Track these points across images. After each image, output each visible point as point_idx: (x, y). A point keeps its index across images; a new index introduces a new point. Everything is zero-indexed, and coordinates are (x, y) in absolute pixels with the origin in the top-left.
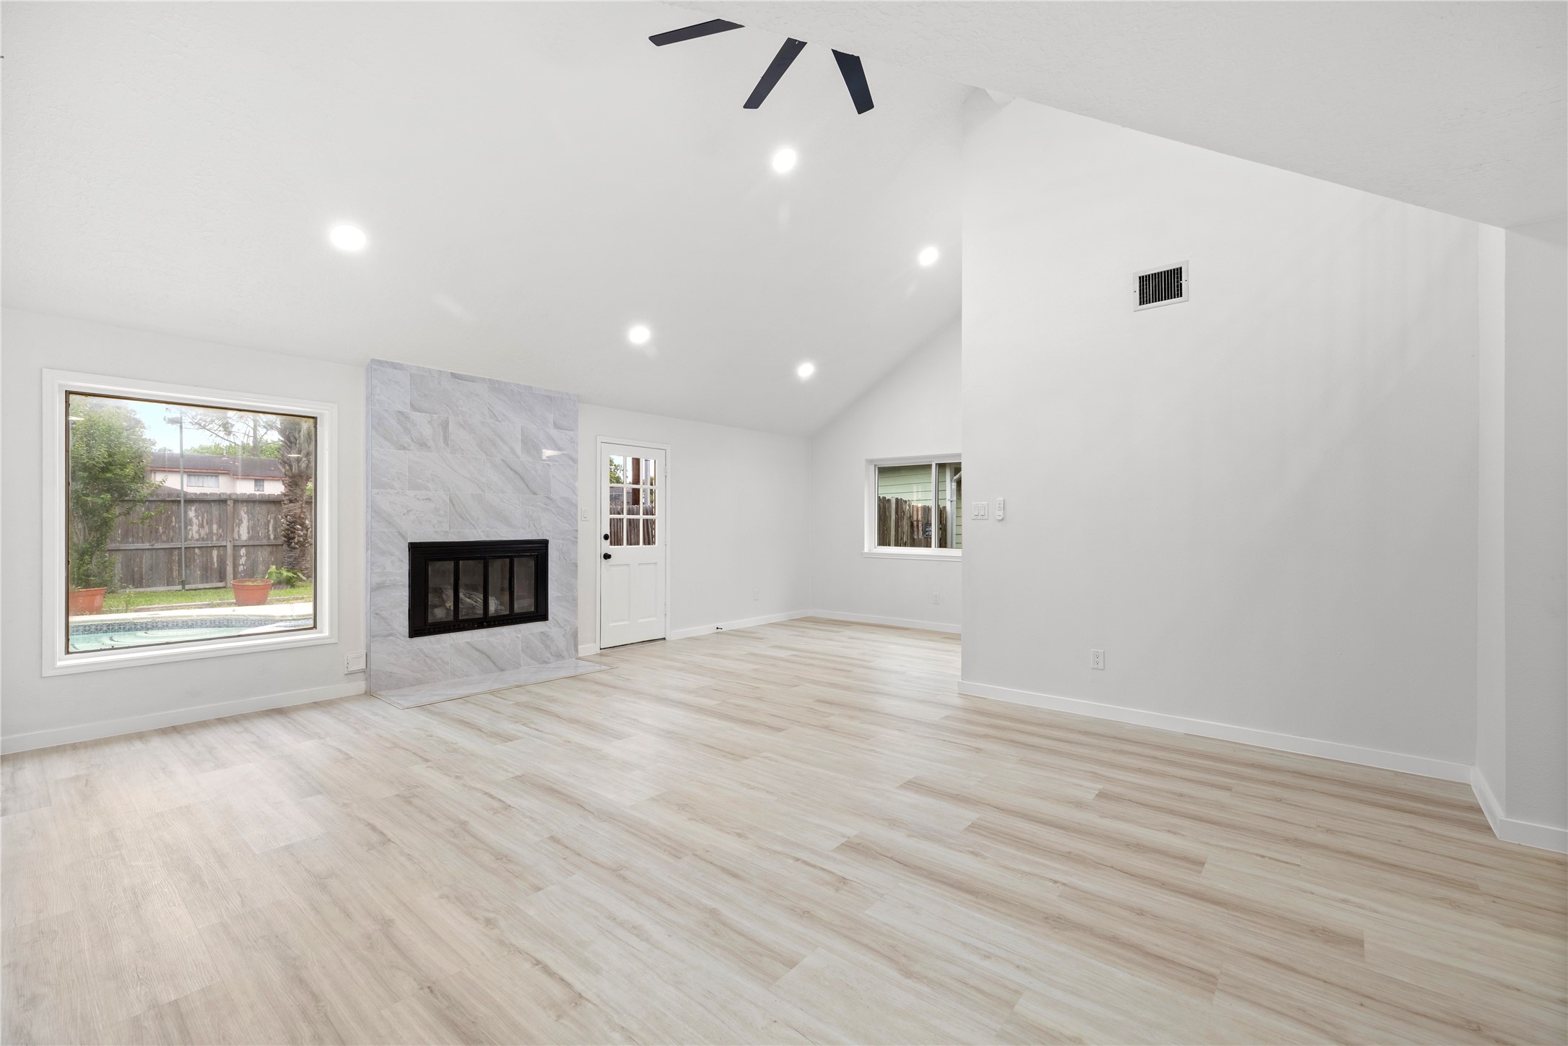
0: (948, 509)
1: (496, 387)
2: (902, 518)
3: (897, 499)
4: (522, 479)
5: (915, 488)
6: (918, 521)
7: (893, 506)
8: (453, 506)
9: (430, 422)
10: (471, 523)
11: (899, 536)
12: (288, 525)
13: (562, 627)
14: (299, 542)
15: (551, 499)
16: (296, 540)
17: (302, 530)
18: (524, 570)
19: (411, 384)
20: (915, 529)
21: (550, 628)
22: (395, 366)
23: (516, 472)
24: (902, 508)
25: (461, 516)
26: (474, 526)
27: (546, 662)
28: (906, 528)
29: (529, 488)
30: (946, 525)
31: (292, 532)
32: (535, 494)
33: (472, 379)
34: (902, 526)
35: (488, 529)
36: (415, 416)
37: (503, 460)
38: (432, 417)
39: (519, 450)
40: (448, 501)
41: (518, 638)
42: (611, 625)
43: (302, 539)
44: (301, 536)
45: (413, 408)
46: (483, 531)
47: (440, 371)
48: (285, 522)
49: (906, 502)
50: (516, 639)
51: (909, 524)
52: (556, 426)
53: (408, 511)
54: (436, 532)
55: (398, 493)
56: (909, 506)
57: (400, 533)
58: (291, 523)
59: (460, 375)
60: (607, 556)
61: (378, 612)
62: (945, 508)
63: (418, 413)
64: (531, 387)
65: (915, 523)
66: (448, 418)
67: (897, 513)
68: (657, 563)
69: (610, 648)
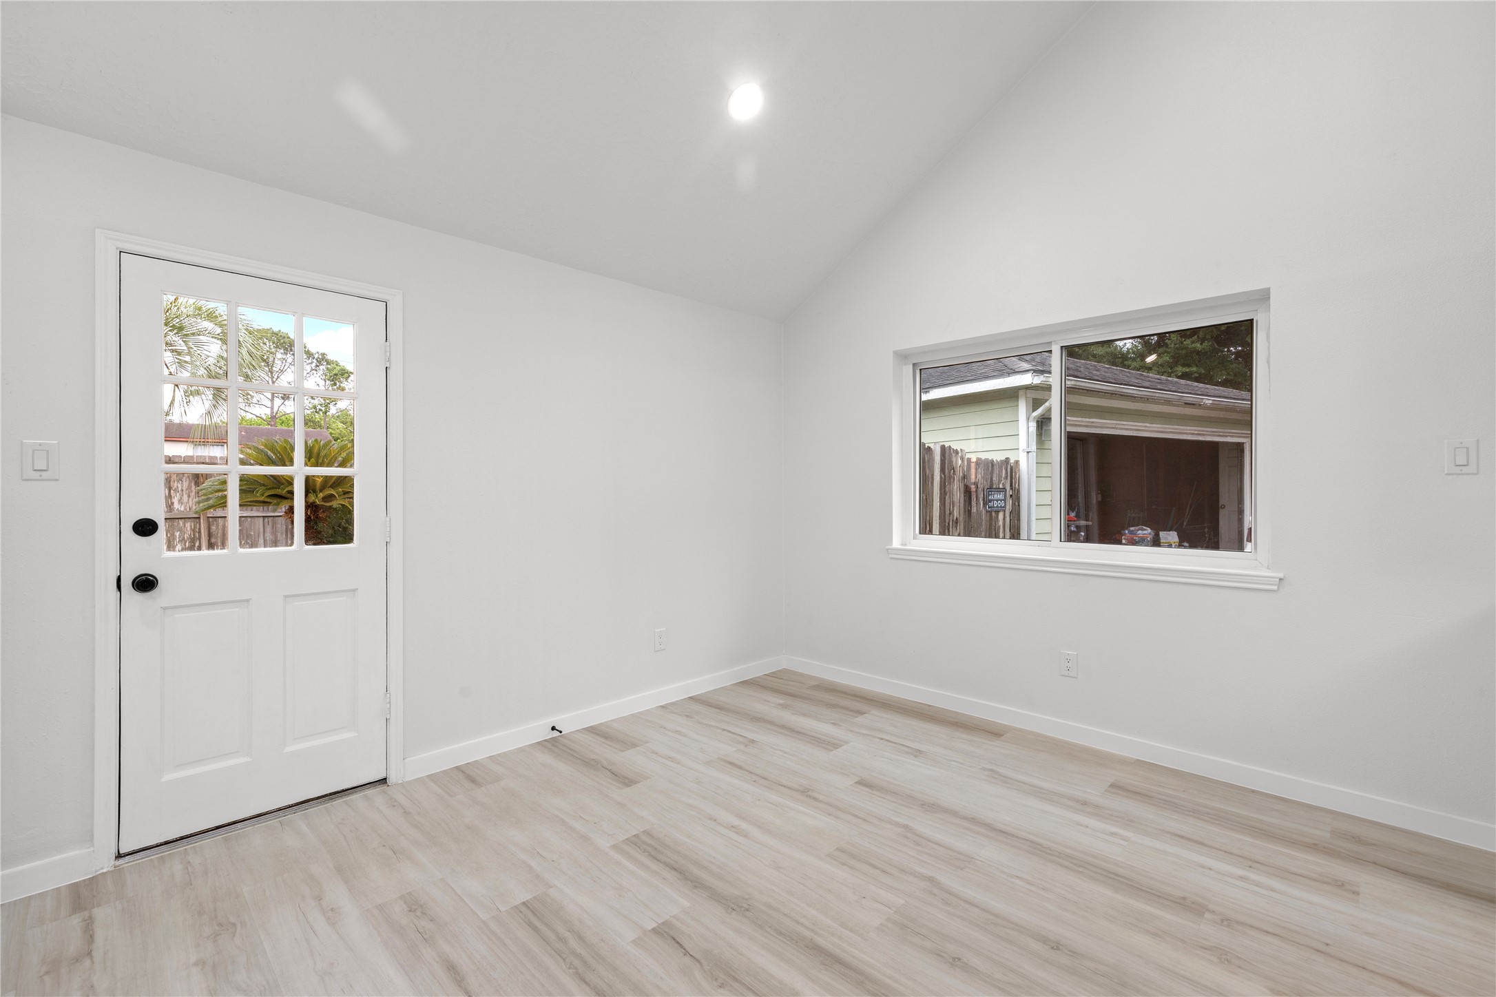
0: (1023, 465)
2: (951, 478)
3: (943, 448)
5: (972, 433)
6: (976, 484)
7: (937, 458)
11: (947, 508)
20: (974, 497)
24: (951, 462)
28: (957, 495)
30: (1018, 491)
34: (951, 493)
49: (956, 452)
51: (962, 490)
56: (962, 459)
62: (1017, 462)
65: (973, 487)
67: (942, 470)
68: (355, 590)
69: (161, 845)
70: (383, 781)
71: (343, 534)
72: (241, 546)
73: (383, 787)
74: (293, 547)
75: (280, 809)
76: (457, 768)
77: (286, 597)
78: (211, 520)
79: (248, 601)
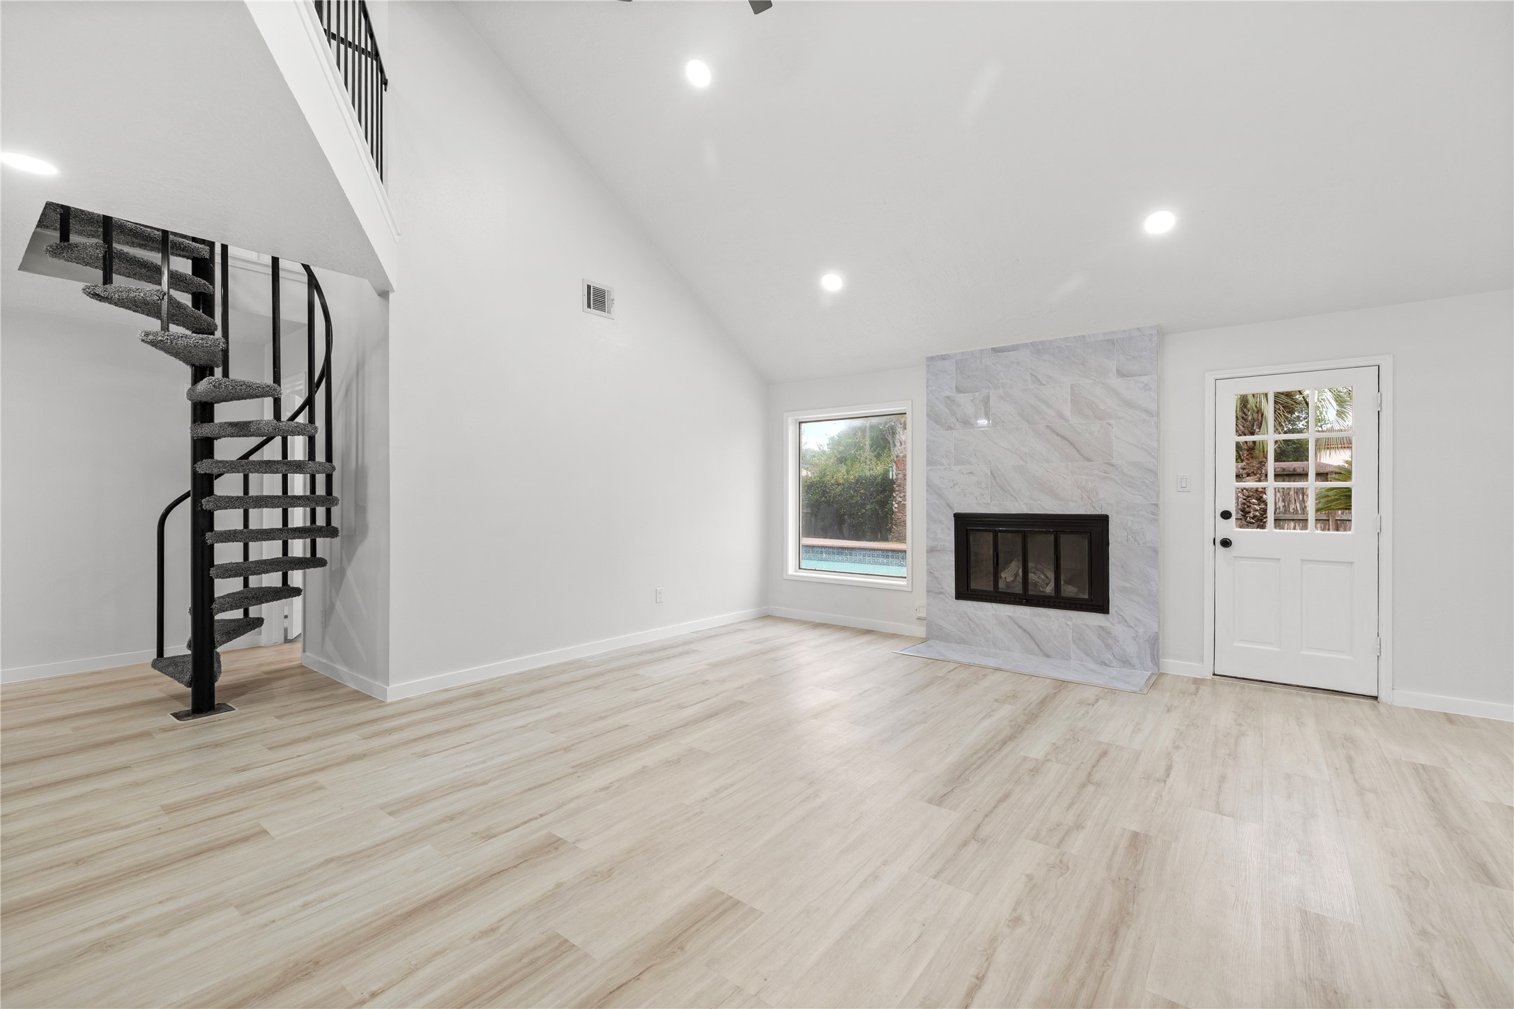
1: (1038, 349)
4: (1071, 443)
8: (994, 478)
9: (972, 401)
10: (1012, 495)
12: (1245, 499)
13: (1131, 627)
14: (1254, 517)
15: (1113, 466)
16: (1251, 515)
17: (1259, 505)
18: (1075, 549)
19: (956, 370)
21: (1113, 625)
22: (943, 358)
23: (1064, 438)
25: (1002, 489)
26: (1015, 498)
27: (1106, 664)
29: (1082, 455)
31: (1248, 507)
32: (1089, 460)
33: (1014, 348)
35: (1031, 502)
36: (961, 398)
37: (1048, 426)
38: (974, 395)
39: (1067, 412)
40: (989, 474)
41: (1068, 625)
42: (1235, 644)
43: (1257, 514)
44: (1257, 510)
45: (958, 390)
46: (1026, 504)
47: (982, 350)
48: (1241, 496)
50: (1065, 626)
52: (1121, 374)
53: (955, 485)
54: (978, 504)
55: (946, 469)
57: (948, 505)
58: (1248, 497)
59: (1000, 348)
60: (1226, 543)
61: (932, 571)
63: (962, 395)
64: (1084, 336)
66: (989, 393)
68: (1352, 563)
69: (1233, 677)
70: (1376, 698)
71: (1342, 525)
72: (1275, 527)
73: (1375, 702)
74: (1307, 531)
75: (1298, 686)
76: (1445, 713)
77: (1302, 560)
78: (1339, 522)
79: (1279, 559)
